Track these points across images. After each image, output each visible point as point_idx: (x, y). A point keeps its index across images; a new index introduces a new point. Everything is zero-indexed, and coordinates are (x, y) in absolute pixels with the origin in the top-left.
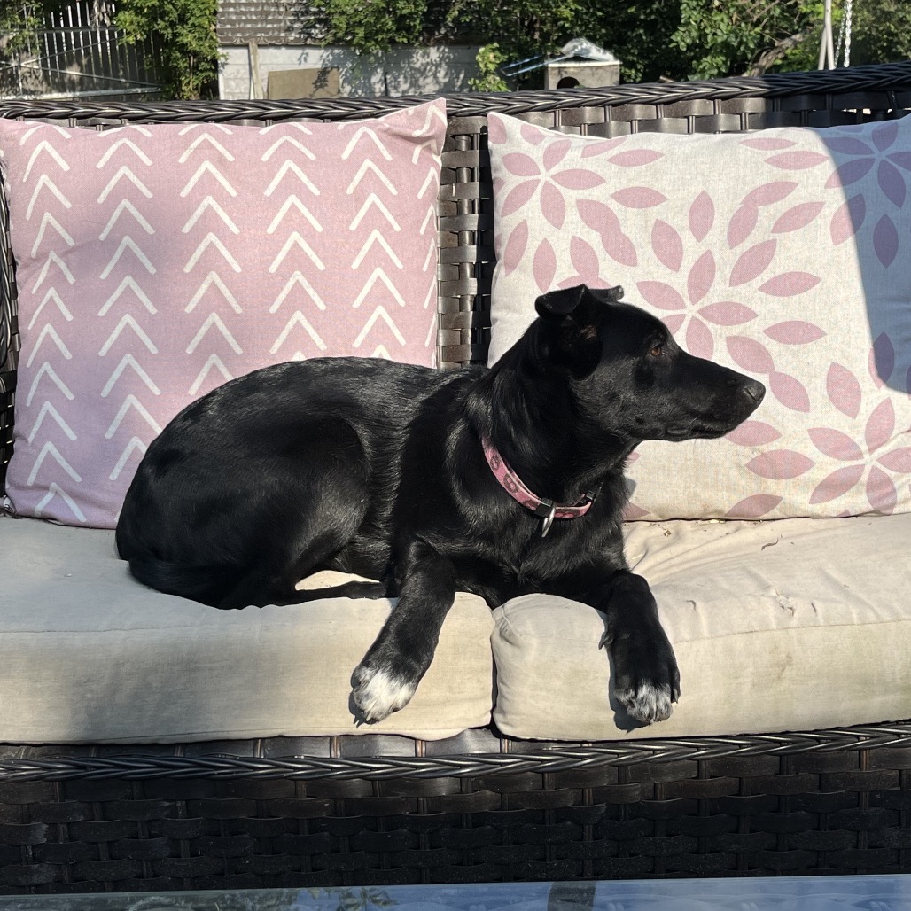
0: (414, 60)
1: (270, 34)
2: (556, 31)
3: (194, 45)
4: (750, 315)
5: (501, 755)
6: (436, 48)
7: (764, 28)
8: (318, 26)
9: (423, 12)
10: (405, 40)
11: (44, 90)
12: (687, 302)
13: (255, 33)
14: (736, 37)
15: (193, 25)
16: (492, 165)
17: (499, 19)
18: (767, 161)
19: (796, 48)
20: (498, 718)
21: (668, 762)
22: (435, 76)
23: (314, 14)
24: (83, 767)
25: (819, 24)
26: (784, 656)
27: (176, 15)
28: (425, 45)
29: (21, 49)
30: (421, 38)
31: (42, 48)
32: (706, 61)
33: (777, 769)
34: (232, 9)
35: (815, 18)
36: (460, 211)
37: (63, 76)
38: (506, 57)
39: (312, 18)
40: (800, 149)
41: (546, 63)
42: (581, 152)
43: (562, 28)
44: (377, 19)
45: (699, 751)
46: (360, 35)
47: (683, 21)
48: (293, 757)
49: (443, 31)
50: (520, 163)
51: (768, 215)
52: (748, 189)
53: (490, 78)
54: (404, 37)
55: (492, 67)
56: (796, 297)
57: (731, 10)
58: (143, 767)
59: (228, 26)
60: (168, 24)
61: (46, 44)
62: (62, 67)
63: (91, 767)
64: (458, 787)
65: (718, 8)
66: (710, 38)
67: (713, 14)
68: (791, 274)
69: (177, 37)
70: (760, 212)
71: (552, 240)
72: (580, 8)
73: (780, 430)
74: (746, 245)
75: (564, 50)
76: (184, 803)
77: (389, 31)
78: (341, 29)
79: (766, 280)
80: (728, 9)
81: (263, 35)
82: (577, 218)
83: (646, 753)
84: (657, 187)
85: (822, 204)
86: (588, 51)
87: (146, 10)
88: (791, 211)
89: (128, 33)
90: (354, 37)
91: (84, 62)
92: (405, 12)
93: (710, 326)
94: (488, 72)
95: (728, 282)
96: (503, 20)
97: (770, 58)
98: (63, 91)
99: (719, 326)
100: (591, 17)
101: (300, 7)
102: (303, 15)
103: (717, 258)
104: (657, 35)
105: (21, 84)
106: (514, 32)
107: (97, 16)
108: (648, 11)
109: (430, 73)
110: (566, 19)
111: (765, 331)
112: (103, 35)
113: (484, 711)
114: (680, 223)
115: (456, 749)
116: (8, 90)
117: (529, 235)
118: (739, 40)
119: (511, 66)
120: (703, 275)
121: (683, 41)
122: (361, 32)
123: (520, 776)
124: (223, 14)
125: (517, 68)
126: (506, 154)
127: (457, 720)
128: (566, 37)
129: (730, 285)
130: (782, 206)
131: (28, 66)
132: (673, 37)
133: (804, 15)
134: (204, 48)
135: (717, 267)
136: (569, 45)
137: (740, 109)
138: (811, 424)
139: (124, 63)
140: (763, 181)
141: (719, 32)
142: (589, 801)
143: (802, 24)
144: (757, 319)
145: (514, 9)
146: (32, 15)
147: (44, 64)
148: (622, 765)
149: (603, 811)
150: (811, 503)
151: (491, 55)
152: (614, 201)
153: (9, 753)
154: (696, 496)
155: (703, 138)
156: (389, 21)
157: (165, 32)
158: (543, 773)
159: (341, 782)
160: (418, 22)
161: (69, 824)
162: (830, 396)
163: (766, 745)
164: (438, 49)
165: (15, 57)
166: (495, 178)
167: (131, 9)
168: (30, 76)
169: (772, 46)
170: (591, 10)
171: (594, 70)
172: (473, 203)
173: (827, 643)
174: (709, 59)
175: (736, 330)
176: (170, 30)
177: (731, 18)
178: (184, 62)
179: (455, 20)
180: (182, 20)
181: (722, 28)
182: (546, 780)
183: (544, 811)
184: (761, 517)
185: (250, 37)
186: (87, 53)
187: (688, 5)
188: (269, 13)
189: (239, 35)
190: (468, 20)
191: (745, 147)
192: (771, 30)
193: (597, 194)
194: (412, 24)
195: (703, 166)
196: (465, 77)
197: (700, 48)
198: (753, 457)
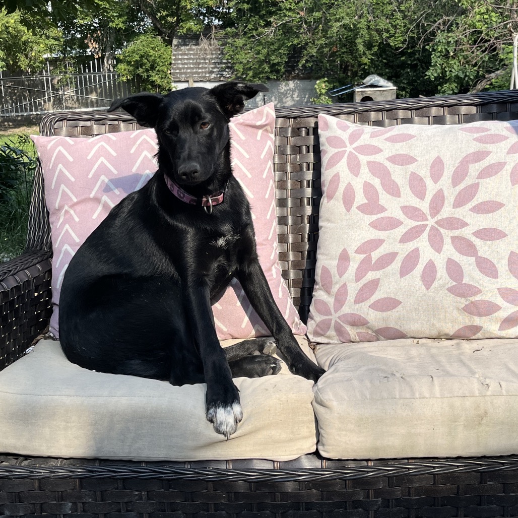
0: (281, 88)
1: (201, 75)
2: (360, 71)
3: (159, 82)
4: (465, 225)
5: (322, 469)
6: (292, 81)
7: (479, 67)
8: (227, 70)
9: (286, 61)
10: (275, 77)
11: (77, 107)
12: (429, 217)
13: (192, 75)
14: (463, 72)
15: (158, 71)
16: (320, 143)
17: (328, 65)
18: (474, 139)
19: (497, 78)
20: (320, 448)
21: (417, 475)
22: (292, 97)
23: (225, 63)
24: (92, 471)
25: (511, 65)
26: (482, 411)
27: (149, 65)
28: (288, 79)
29: (65, 84)
30: (284, 76)
31: (76, 84)
32: (446, 86)
33: (479, 480)
34: (179, 62)
35: (509, 62)
36: (301, 169)
37: (87, 99)
38: (332, 85)
39: (224, 66)
40: (493, 133)
41: (354, 88)
42: (369, 135)
43: (364, 69)
44: (260, 66)
45: (434, 469)
46: (250, 75)
47: (432, 64)
48: (206, 468)
49: (297, 72)
50: (336, 141)
51: (474, 169)
52: (464, 155)
53: (323, 97)
54: (274, 75)
55: (324, 91)
56: (490, 215)
57: (460, 58)
58: (124, 472)
59: (178, 71)
60: (144, 70)
61: (78, 82)
62: (87, 94)
63: (96, 471)
64: (297, 487)
65: (452, 56)
66: (448, 73)
67: (449, 60)
68: (487, 202)
69: (150, 77)
70: (470, 167)
71: (353, 183)
72: (373, 58)
73: (481, 288)
74: (462, 186)
75: (364, 81)
76: (146, 493)
77: (266, 72)
78: (240, 71)
79: (473, 205)
80: (458, 57)
81: (197, 75)
82: (367, 170)
83: (404, 470)
84: (412, 154)
85: (505, 163)
86: (379, 81)
87: (133, 63)
88: (488, 166)
89: (123, 75)
90: (247, 76)
91: (99, 91)
92: (275, 61)
93: (442, 230)
94: (321, 94)
95: (452, 206)
96: (330, 65)
97: (483, 84)
98: (87, 107)
99: (447, 231)
100: (380, 62)
101: (217, 60)
102: (219, 64)
103: (446, 193)
104: (418, 72)
105: (64, 104)
106: (336, 72)
107: (106, 66)
108: (412, 59)
109: (289, 95)
110: (366, 64)
111: (473, 233)
112: (109, 76)
113: (312, 444)
114: (425, 173)
115: (296, 465)
116: (58, 107)
117: (340, 180)
118: (464, 74)
119: (335, 90)
120: (438, 202)
121: (433, 75)
122: (251, 73)
123: (333, 481)
124: (175, 64)
125: (338, 92)
126: (328, 136)
127: (297, 450)
128: (366, 74)
129: (453, 208)
130: (483, 164)
131: (68, 94)
132: (427, 73)
133: (502, 60)
134: (164, 83)
135: (445, 197)
136: (368, 78)
137: (459, 111)
138: (499, 286)
139: (120, 91)
140: (471, 150)
141: (453, 70)
142: (372, 497)
143: (501, 65)
144: (468, 227)
145: (336, 59)
146: (71, 67)
147: (77, 92)
148: (390, 477)
149: (380, 503)
150: (499, 330)
151: (323, 85)
152: (388, 162)
153: (52, 463)
154: (433, 325)
155: (438, 127)
156: (266, 67)
157: (143, 75)
158: (345, 480)
159: (232, 483)
160: (282, 67)
161: (83, 503)
162: (510, 270)
163: (472, 467)
164: (294, 82)
165: (61, 89)
166: (322, 150)
167: (124, 62)
168: (69, 99)
169: (484, 77)
170: (380, 59)
171: (381, 92)
172: (309, 165)
173: (507, 405)
174: (447, 85)
175: (456, 233)
176: (145, 74)
177: (460, 62)
178: (153, 91)
179: (304, 66)
180: (153, 68)
181: (455, 68)
182: (347, 484)
183: (346, 502)
184: (471, 338)
185: (189, 77)
186: (100, 86)
187: (435, 55)
188: (200, 63)
189: (183, 76)
190: (310, 66)
191: (461, 132)
192: (483, 69)
193: (379, 158)
194: (279, 68)
195: (437, 142)
196: (309, 97)
197: (442, 79)
198: (466, 304)
